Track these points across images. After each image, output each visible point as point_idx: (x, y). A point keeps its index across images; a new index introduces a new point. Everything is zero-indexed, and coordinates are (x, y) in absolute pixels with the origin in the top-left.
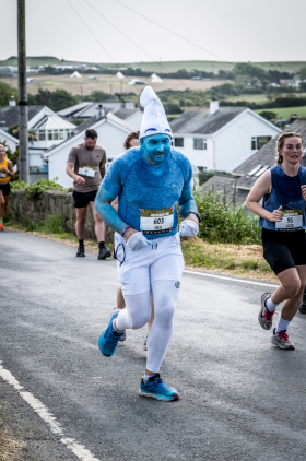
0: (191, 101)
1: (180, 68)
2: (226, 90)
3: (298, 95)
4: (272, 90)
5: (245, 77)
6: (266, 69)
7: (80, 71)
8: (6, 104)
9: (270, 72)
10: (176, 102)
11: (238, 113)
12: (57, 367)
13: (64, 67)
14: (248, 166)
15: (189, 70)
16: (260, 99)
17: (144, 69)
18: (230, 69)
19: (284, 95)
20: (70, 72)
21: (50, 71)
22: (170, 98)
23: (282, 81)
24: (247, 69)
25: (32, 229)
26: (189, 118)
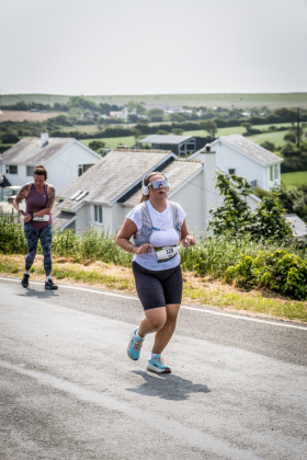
0: (28, 131)
1: (19, 101)
2: (61, 121)
3: (125, 127)
4: (102, 121)
5: (78, 110)
6: (97, 103)
9: (101, 105)
10: (15, 132)
11: (65, 144)
14: (70, 190)
15: (27, 102)
16: (91, 130)
18: (64, 102)
19: (113, 126)
22: (9, 129)
23: (112, 113)
24: (80, 102)
26: (22, 148)
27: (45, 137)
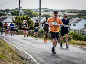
0: (73, 17)
1: (71, 11)
2: (80, 15)
5: (83, 13)
7: (52, 11)
8: (37, 16)
10: (70, 17)
11: (82, 19)
12: (44, 59)
13: (49, 10)
14: (84, 29)
15: (73, 11)
17: (64, 11)
18: (81, 11)
20: (50, 11)
21: (46, 11)
24: (84, 11)
25: (41, 38)
26: (72, 20)
27: (77, 18)
